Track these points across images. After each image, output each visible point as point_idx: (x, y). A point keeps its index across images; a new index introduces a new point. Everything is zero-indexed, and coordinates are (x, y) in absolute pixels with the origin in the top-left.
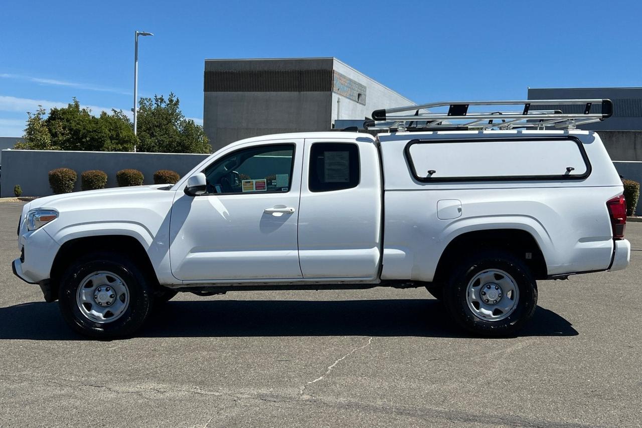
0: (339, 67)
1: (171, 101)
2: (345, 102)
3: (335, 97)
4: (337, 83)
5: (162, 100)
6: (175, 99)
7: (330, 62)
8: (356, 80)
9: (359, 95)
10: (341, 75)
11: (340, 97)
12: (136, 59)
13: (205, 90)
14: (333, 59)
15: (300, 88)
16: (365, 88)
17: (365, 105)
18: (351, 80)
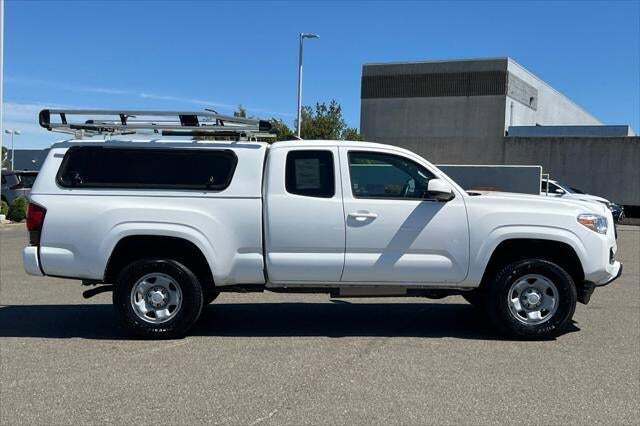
0: (513, 68)
1: (332, 108)
2: (518, 106)
3: (509, 100)
4: (511, 87)
5: (324, 108)
6: (336, 107)
7: (505, 62)
8: (528, 82)
9: (531, 99)
10: (516, 78)
11: (514, 102)
12: (300, 64)
13: (362, 98)
14: (506, 61)
15: (468, 92)
16: (536, 91)
17: (535, 110)
18: (525, 83)
